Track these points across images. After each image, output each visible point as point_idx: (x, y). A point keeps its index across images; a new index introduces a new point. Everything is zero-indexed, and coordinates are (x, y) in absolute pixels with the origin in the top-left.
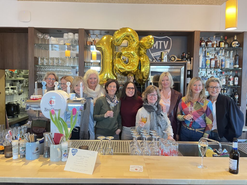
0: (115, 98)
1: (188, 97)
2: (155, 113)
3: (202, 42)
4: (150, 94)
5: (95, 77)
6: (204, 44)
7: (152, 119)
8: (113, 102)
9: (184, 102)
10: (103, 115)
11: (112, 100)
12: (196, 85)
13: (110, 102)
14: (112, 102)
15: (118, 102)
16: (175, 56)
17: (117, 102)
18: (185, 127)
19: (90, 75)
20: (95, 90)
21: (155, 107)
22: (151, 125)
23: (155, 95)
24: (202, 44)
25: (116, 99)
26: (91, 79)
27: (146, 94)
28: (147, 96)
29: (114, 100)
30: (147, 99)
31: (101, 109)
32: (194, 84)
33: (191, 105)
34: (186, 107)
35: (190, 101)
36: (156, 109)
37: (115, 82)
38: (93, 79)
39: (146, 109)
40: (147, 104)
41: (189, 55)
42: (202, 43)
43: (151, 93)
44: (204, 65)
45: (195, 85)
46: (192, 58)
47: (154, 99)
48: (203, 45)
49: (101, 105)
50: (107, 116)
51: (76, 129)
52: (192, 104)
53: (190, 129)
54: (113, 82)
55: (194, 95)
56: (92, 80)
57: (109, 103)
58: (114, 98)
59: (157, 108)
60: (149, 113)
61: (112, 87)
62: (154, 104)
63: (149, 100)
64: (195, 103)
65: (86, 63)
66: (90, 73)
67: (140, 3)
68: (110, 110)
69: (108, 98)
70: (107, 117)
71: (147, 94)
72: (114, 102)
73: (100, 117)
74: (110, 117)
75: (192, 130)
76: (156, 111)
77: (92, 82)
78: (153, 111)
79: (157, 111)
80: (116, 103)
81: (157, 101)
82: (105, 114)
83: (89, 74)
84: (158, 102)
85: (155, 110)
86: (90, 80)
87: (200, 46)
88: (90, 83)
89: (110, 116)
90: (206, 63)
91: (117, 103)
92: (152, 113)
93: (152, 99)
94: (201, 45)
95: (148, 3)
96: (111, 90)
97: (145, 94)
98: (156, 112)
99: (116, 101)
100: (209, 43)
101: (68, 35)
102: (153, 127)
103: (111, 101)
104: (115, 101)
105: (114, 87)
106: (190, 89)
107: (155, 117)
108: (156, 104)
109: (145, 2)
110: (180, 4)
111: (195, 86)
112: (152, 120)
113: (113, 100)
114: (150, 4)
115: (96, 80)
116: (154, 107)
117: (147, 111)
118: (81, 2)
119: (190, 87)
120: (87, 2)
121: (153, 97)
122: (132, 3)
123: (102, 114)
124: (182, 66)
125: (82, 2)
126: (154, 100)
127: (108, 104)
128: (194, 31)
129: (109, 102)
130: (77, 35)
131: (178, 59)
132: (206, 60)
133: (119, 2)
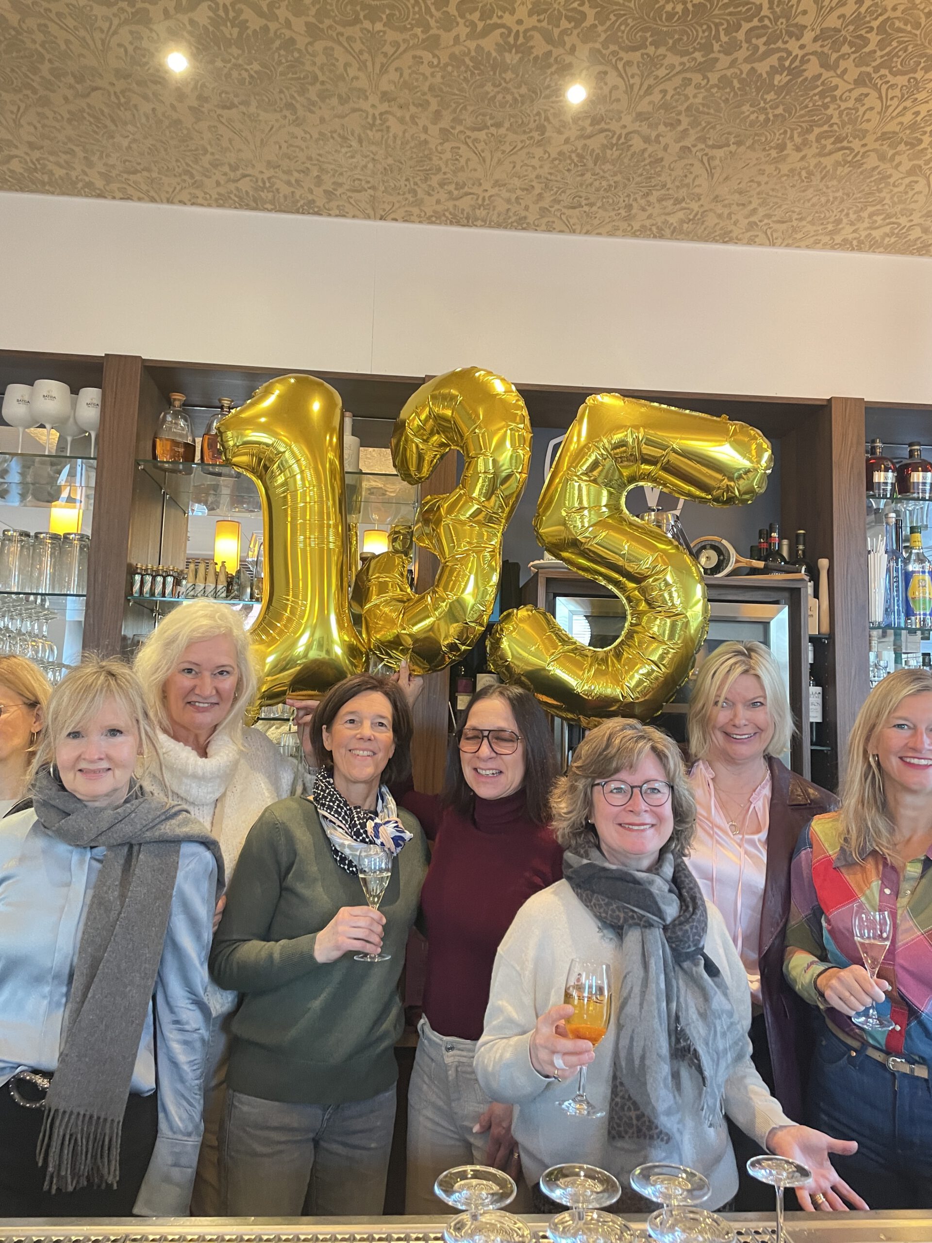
0: (385, 807)
1: (860, 819)
2: (657, 935)
3: (879, 470)
4: (613, 785)
5: (224, 660)
6: (890, 481)
7: (637, 990)
8: (372, 842)
9: (832, 852)
10: (304, 939)
11: (363, 826)
12: (915, 728)
13: (348, 841)
14: (363, 841)
15: (408, 835)
16: (724, 542)
17: (397, 840)
18: (855, 1044)
19: (191, 644)
20: (211, 750)
21: (660, 886)
22: (624, 1042)
23: (654, 790)
24: (879, 477)
25: (394, 817)
26: (190, 671)
27: (580, 785)
28: (589, 803)
29: (377, 826)
30: (591, 829)
31: (284, 889)
32: (898, 714)
33: (884, 885)
34: (849, 895)
35: (874, 853)
36: (669, 905)
37: (386, 694)
38: (207, 674)
39: (586, 902)
40: (595, 859)
41: (804, 544)
42: (876, 474)
43: (617, 770)
44: (898, 606)
45: (900, 726)
46: (824, 563)
47: (648, 819)
48: (886, 484)
49: (284, 860)
50: (338, 948)
51: (35, 1085)
52: (893, 876)
53: (897, 1064)
54: (374, 688)
55: (896, 800)
56: (197, 681)
57: (343, 845)
58: (379, 809)
59: (674, 897)
60: (609, 933)
61: (367, 724)
62: (646, 863)
63: (607, 831)
64: (914, 870)
65: (138, 578)
66: (186, 631)
67: (498, 226)
68: (358, 899)
69: (330, 808)
70: (335, 954)
71: (593, 786)
72: (378, 837)
73: (276, 956)
74: (357, 953)
75: (912, 1078)
76: (669, 920)
77: (194, 698)
78: (649, 925)
79: (679, 922)
80: (390, 844)
81: (671, 839)
82: (320, 935)
83: (182, 641)
84: (680, 854)
85: (660, 913)
86: (187, 681)
87: (868, 489)
88: (181, 704)
89: (357, 945)
90: (910, 595)
91: (397, 845)
92: (633, 936)
93: (636, 820)
94: (870, 485)
95: (550, 229)
96: (354, 744)
97: (573, 789)
98: (665, 928)
99: (388, 832)
100: (921, 474)
101: (32, 395)
102: (643, 1058)
103: (358, 834)
104: (381, 829)
105: (381, 724)
106: (865, 752)
107: (662, 977)
108: (668, 870)
109: (531, 219)
110: (737, 241)
111: (906, 733)
112: (635, 1001)
113: (370, 825)
114: (561, 231)
115: (227, 683)
116: (654, 890)
117: (599, 918)
118: (129, 198)
119: (868, 739)
120: (170, 201)
121: (643, 806)
122: (451, 223)
123: (291, 938)
124: (776, 602)
125: (140, 199)
126: (650, 832)
127: (336, 852)
128: (830, 400)
129: (341, 838)
130: (90, 395)
131: (745, 562)
132: (908, 576)
133: (372, 213)
